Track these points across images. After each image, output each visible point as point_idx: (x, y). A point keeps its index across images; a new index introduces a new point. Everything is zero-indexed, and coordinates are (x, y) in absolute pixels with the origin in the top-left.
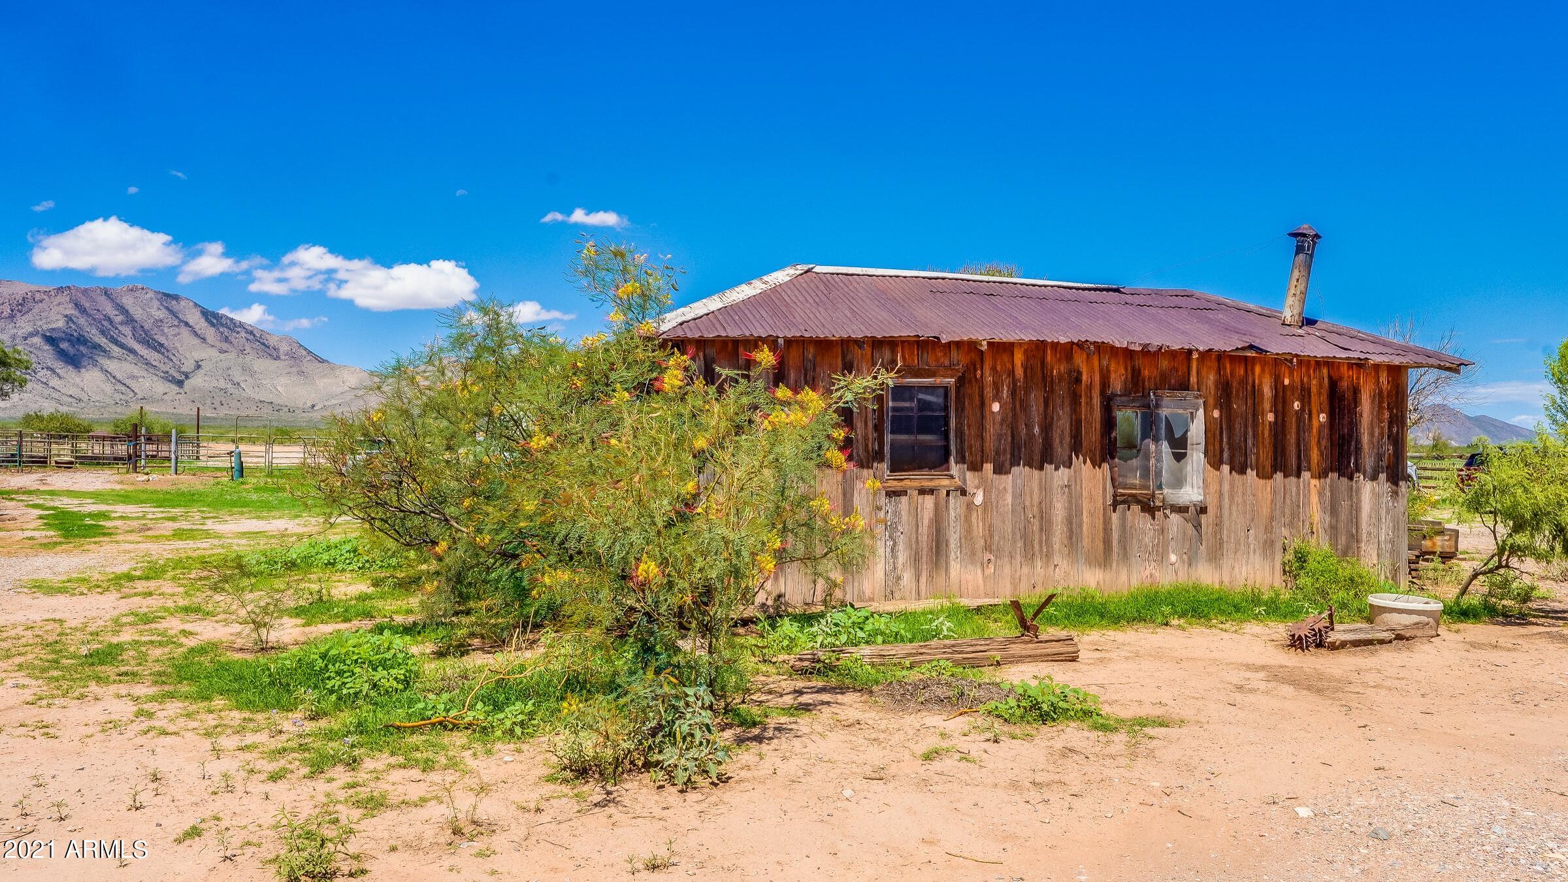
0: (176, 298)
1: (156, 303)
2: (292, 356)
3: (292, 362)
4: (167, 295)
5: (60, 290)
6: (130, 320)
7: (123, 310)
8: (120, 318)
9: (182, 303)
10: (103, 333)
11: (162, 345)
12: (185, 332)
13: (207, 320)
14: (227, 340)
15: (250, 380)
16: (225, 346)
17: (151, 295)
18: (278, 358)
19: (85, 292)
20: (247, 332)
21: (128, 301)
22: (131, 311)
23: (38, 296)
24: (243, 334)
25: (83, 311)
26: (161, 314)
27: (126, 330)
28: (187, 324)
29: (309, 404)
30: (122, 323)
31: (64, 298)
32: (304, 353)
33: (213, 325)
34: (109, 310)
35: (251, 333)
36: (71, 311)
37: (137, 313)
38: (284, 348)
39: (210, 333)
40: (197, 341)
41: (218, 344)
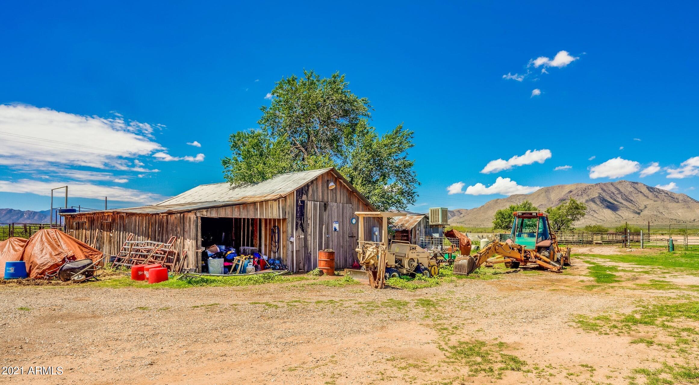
0: (637, 183)
1: (629, 186)
2: (685, 201)
3: (685, 203)
4: (634, 183)
5: (597, 184)
6: (620, 193)
7: (618, 189)
8: (617, 192)
9: (639, 185)
10: (611, 198)
11: (632, 200)
12: (640, 195)
13: (649, 190)
14: (657, 197)
15: (667, 211)
16: (656, 199)
17: (627, 183)
18: (678, 202)
19: (605, 184)
20: (665, 193)
21: (619, 187)
22: (621, 189)
23: (589, 187)
24: (663, 194)
25: (604, 191)
26: (632, 189)
27: (619, 196)
28: (641, 192)
29: (692, 219)
30: (617, 194)
31: (598, 187)
32: (690, 199)
33: (651, 192)
34: (613, 189)
35: (667, 193)
36: (601, 191)
37: (622, 190)
38: (681, 198)
39: (650, 195)
40: (645, 198)
41: (654, 199)
